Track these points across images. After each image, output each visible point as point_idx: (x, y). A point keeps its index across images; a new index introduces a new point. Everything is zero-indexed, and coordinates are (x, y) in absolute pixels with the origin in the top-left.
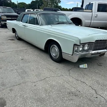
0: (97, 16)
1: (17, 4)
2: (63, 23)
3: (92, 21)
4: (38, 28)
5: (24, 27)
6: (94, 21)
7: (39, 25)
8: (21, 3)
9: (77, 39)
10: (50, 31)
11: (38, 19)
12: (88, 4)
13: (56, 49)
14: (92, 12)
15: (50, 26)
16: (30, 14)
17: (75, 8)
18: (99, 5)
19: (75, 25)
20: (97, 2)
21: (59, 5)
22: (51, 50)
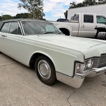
0: (84, 26)
1: (1, 16)
2: (52, 33)
3: (79, 32)
4: (20, 39)
5: (3, 37)
6: (82, 32)
7: (21, 34)
8: (6, 16)
9: (79, 54)
10: (36, 42)
11: (21, 28)
12: (74, 15)
13: (46, 66)
14: (79, 22)
15: (36, 36)
16: (11, 22)
17: (61, 19)
18: (85, 16)
19: (64, 35)
20: (83, 14)
21: (44, 18)
22: (38, 68)
